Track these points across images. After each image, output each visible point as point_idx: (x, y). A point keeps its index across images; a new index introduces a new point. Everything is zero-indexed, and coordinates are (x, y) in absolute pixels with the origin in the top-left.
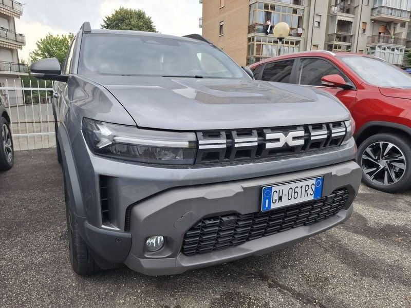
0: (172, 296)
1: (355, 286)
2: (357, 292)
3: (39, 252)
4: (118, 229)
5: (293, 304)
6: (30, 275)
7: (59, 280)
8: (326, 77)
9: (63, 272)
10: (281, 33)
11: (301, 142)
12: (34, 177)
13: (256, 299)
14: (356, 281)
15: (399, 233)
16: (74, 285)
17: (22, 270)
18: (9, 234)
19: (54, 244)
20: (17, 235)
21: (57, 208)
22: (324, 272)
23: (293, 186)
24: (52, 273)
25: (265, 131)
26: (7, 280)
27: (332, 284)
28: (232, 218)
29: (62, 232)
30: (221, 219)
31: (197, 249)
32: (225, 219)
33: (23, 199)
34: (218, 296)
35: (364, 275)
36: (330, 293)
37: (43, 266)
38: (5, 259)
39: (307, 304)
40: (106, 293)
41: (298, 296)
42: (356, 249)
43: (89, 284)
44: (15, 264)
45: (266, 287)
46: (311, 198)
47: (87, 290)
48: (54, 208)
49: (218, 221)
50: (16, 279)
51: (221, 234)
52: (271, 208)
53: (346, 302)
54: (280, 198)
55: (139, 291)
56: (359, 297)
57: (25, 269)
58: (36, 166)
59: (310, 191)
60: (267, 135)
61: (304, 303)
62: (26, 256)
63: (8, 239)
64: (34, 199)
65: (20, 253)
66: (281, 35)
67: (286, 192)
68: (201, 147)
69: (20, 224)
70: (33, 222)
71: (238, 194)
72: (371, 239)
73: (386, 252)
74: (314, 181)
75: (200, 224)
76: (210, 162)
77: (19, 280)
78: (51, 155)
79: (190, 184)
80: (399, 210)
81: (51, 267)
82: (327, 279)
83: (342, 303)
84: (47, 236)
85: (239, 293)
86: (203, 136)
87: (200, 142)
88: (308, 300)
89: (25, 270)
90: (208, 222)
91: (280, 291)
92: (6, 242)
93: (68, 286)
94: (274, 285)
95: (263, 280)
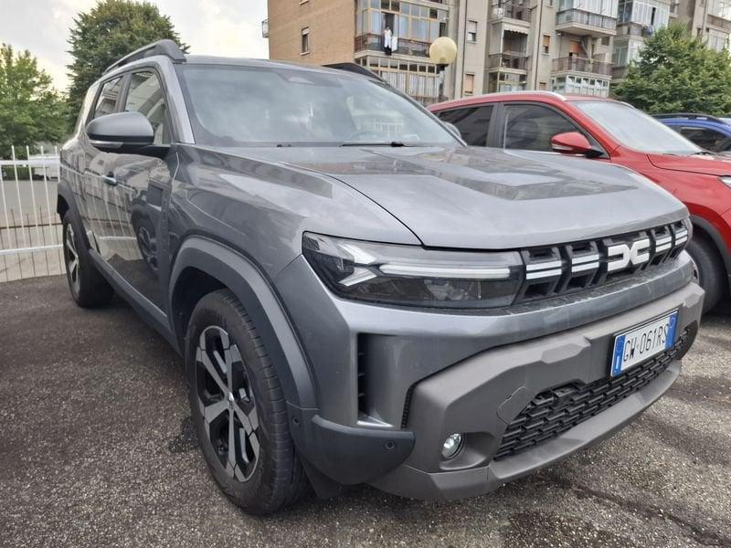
0: (432, 531)
1: (704, 480)
2: (712, 490)
3: (146, 482)
4: (389, 425)
5: (628, 520)
6: (154, 526)
7: (215, 529)
8: (559, 138)
9: (213, 513)
10: (443, 56)
11: (645, 257)
12: (44, 337)
13: (570, 520)
14: (701, 472)
15: (721, 389)
16: (248, 533)
17: (133, 518)
18: (63, 452)
19: (164, 464)
20: (81, 455)
21: (128, 394)
22: (648, 464)
23: (646, 330)
24: (196, 518)
25: (606, 242)
26: (116, 540)
27: (669, 480)
28: (569, 391)
29: (167, 439)
30: (555, 396)
31: (511, 449)
32: (559, 394)
33: (49, 381)
34: (507, 523)
35: (708, 462)
36: (673, 495)
37: (169, 505)
38: (87, 501)
39: (650, 518)
40: (315, 541)
41: (630, 506)
42: (674, 420)
43: (277, 529)
44: (111, 509)
45: (573, 498)
46: (662, 347)
47: (278, 540)
48: (122, 393)
49: (552, 399)
50: (132, 537)
51: (549, 419)
52: (622, 369)
53: (704, 508)
54: (632, 351)
55: (372, 530)
56: (718, 497)
57: (138, 515)
58: (34, 314)
59: (663, 338)
60: (609, 248)
61: (645, 516)
62: (126, 492)
63: (66, 463)
64: (74, 382)
65: (109, 486)
66: (443, 59)
67: (639, 342)
68: (529, 276)
69: (73, 431)
70: (100, 425)
71: (585, 351)
72: (686, 403)
73: (719, 422)
74: (667, 321)
75: (529, 406)
76: (534, 301)
77: (140, 539)
78: (53, 291)
79: (517, 339)
80: (701, 352)
81: (187, 507)
82: (657, 473)
83: (698, 509)
84: (143, 450)
85: (537, 513)
86: (530, 256)
87: (529, 268)
88: (648, 511)
89: (140, 518)
90: (539, 403)
91: (599, 502)
92: (67, 468)
93: (239, 538)
94: (583, 493)
95: (563, 487)
